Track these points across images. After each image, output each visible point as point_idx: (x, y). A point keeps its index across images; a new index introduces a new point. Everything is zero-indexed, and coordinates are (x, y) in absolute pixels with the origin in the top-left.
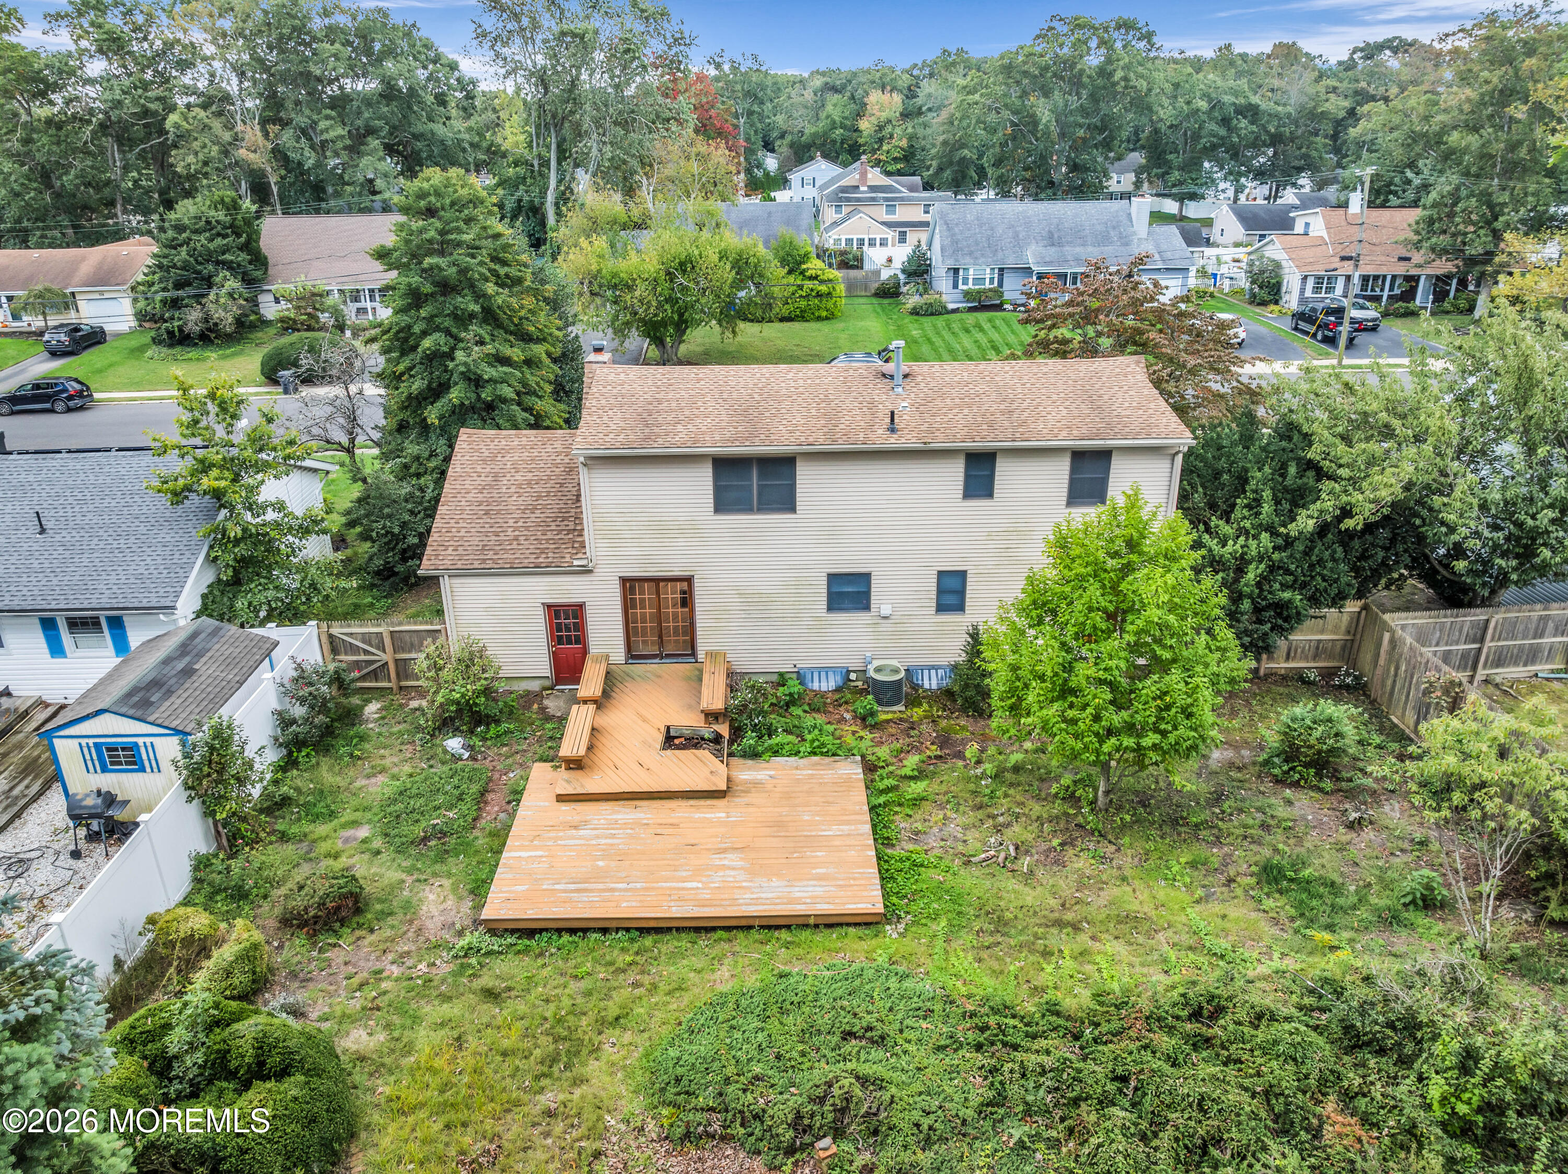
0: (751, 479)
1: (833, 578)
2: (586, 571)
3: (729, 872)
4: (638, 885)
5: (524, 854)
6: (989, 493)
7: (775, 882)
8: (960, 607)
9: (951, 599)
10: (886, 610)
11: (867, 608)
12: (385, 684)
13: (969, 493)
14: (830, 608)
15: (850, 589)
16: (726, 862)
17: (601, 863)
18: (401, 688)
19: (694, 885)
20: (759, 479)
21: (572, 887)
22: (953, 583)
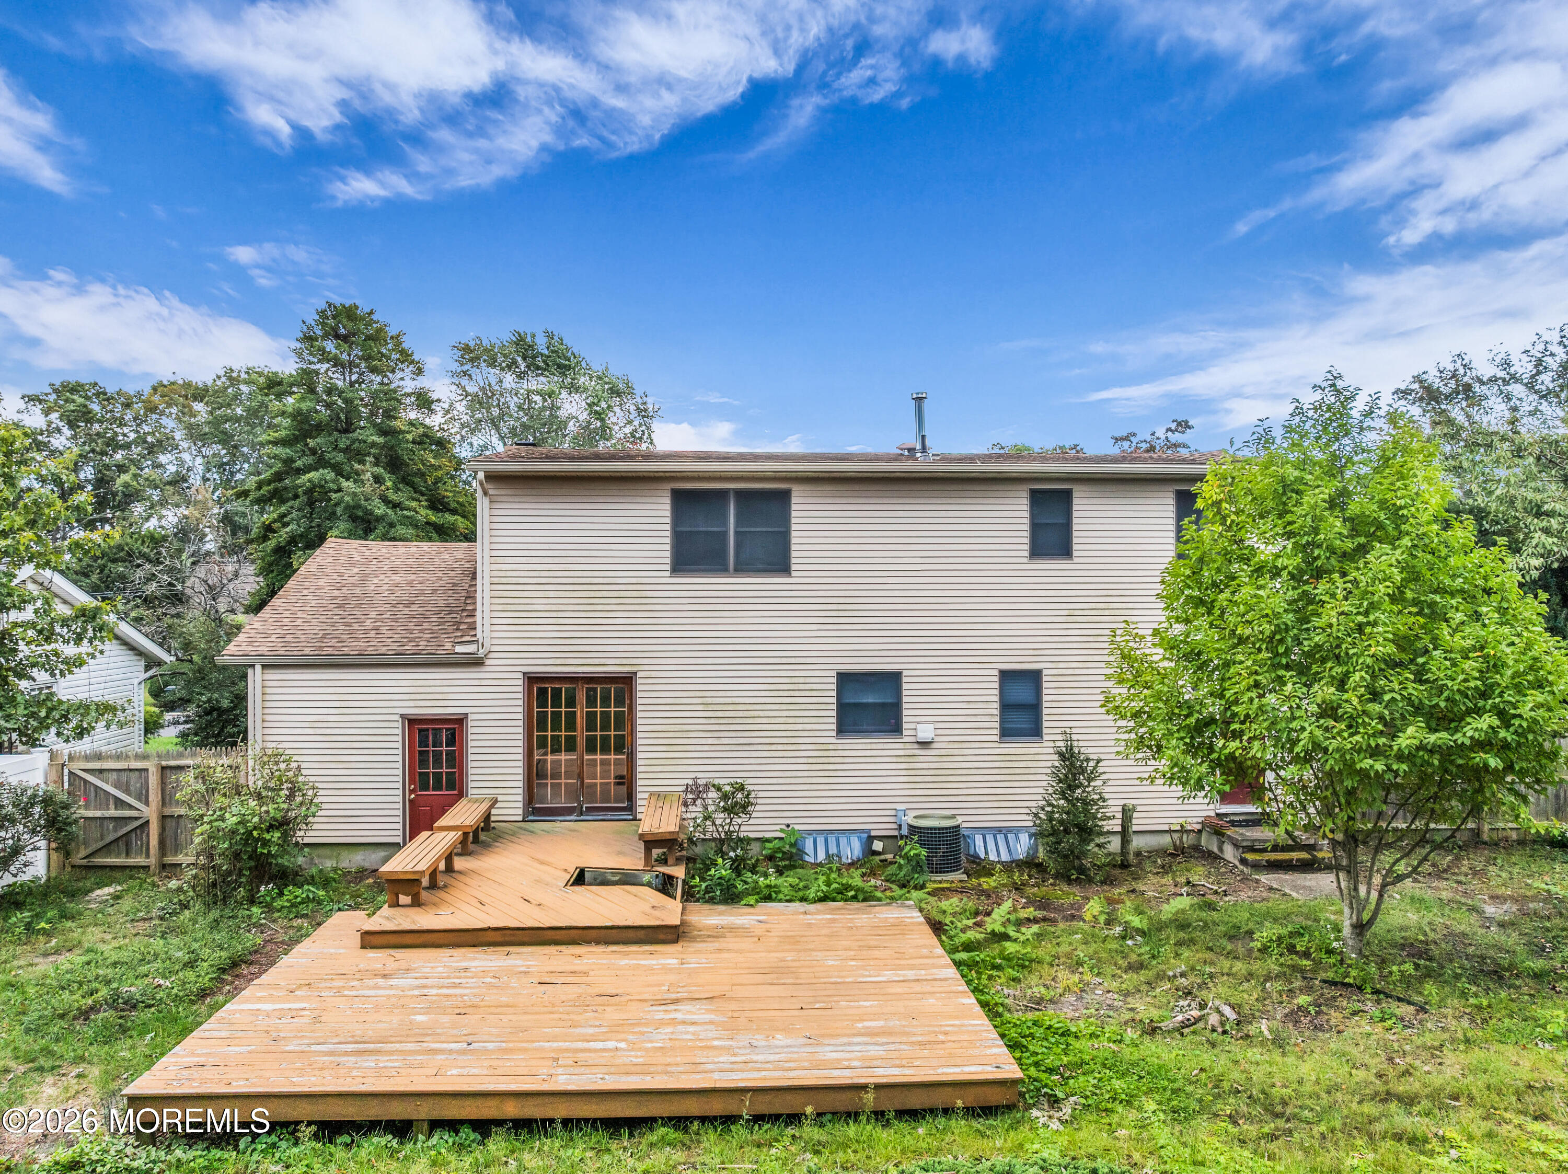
0: (725, 523)
1: (845, 679)
2: (476, 662)
3: (681, 1028)
4: (490, 1046)
5: (268, 1007)
6: (1064, 550)
7: (780, 1039)
8: (1036, 731)
9: (1020, 720)
10: (926, 733)
11: (897, 729)
12: (140, 860)
13: (1038, 550)
14: (843, 729)
15: (870, 699)
16: (679, 1016)
17: (419, 1018)
18: (164, 866)
19: (611, 1045)
20: (738, 523)
21: (350, 1047)
22: (1022, 693)
